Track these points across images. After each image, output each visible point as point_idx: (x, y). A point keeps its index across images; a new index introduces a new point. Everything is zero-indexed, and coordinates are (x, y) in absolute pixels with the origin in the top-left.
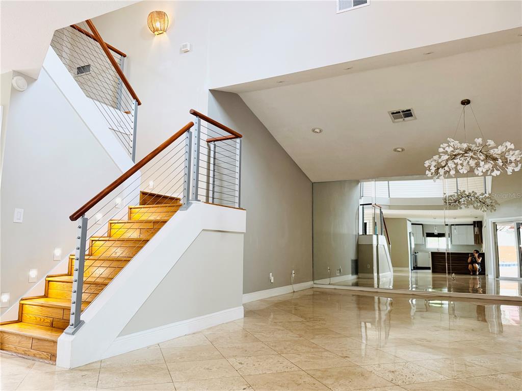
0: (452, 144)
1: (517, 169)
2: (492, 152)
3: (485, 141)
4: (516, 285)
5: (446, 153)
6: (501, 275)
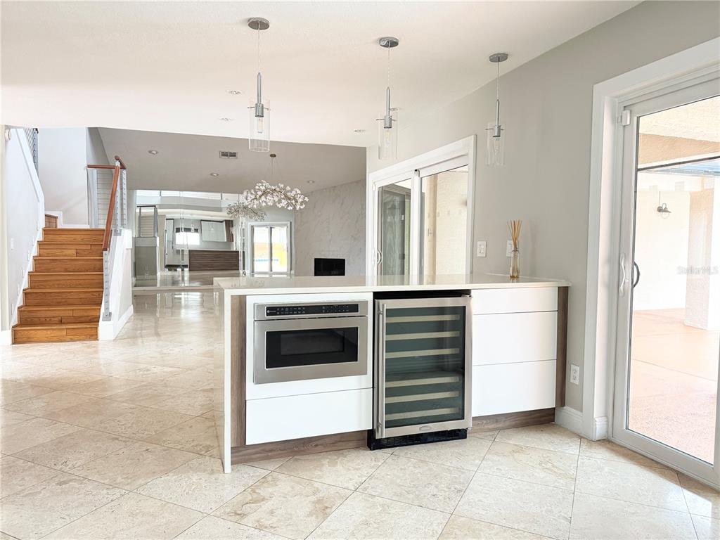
0: (264, 184)
1: (302, 208)
2: (288, 194)
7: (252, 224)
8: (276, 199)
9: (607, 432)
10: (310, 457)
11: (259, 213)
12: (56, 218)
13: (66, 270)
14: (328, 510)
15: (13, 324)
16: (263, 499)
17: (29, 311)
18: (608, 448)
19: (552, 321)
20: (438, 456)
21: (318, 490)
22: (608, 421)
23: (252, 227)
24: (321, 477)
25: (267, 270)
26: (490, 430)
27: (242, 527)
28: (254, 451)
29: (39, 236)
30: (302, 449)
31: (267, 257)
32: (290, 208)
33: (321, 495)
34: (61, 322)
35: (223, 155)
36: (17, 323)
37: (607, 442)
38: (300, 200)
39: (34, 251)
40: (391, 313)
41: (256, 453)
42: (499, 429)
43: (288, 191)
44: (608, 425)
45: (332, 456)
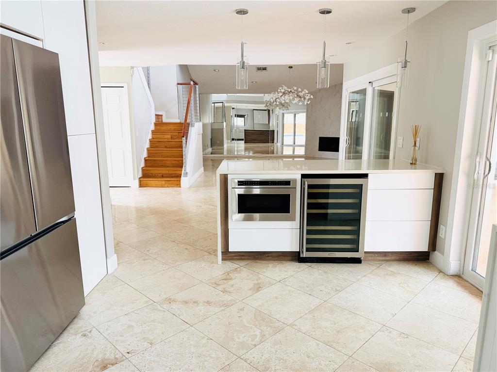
0: (284, 88)
1: (308, 103)
2: (300, 94)
3: (298, 89)
4: (303, 149)
5: (281, 92)
6: (284, 144)
7: (283, 112)
8: (291, 98)
9: (460, 271)
10: (263, 262)
11: (286, 105)
12: (162, 116)
13: (166, 147)
14: (260, 289)
15: (139, 177)
16: (231, 279)
17: (147, 170)
18: (455, 281)
19: (429, 196)
20: (337, 271)
21: (260, 279)
22: (460, 264)
23: (283, 114)
24: (265, 273)
25: (292, 143)
26: (380, 260)
27: (216, 290)
28: (235, 255)
29: (152, 127)
30: (260, 257)
31: (293, 134)
32: (301, 103)
33: (260, 281)
34: (163, 177)
35: (258, 70)
36: (141, 176)
37: (458, 277)
38: (307, 98)
39: (150, 136)
40: (310, 186)
41: (235, 256)
42: (387, 261)
43: (300, 92)
44: (460, 267)
45: (276, 263)
